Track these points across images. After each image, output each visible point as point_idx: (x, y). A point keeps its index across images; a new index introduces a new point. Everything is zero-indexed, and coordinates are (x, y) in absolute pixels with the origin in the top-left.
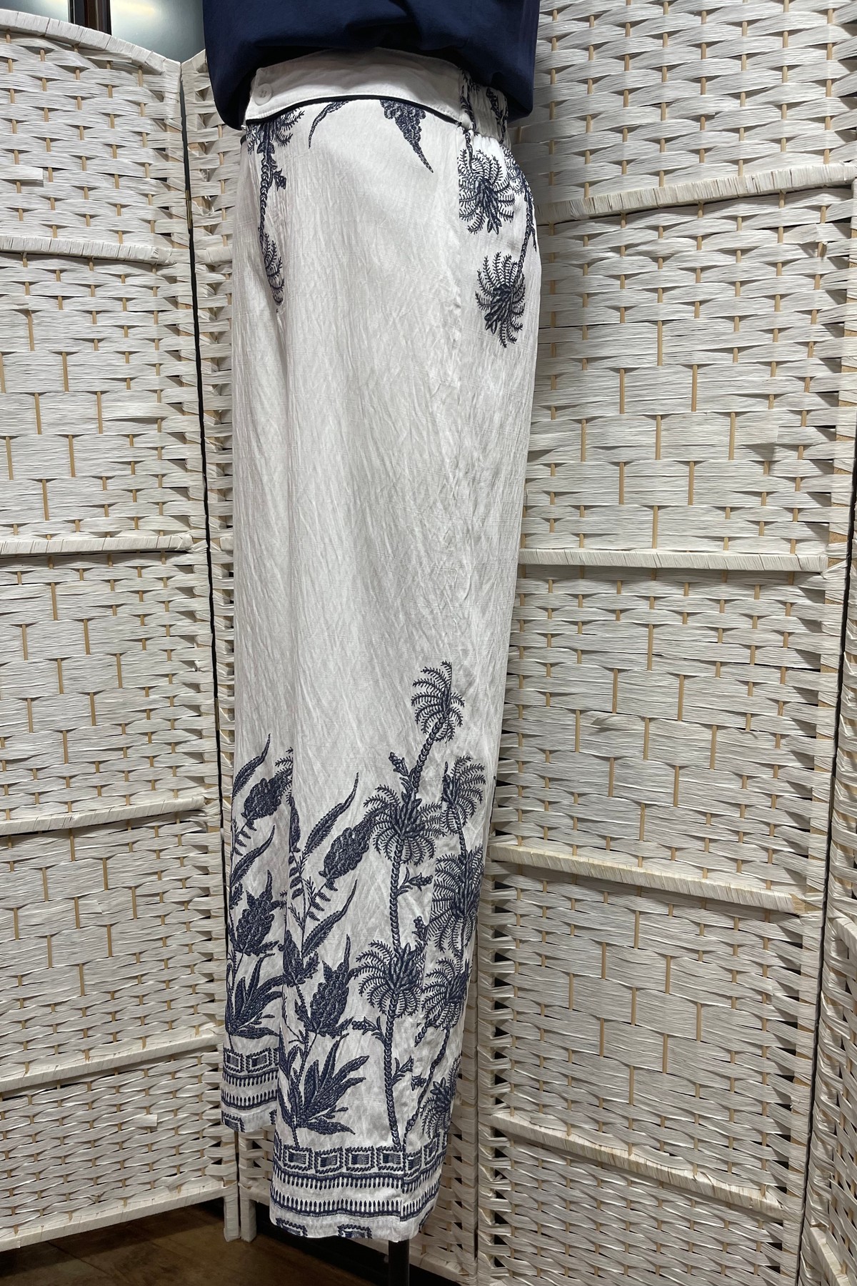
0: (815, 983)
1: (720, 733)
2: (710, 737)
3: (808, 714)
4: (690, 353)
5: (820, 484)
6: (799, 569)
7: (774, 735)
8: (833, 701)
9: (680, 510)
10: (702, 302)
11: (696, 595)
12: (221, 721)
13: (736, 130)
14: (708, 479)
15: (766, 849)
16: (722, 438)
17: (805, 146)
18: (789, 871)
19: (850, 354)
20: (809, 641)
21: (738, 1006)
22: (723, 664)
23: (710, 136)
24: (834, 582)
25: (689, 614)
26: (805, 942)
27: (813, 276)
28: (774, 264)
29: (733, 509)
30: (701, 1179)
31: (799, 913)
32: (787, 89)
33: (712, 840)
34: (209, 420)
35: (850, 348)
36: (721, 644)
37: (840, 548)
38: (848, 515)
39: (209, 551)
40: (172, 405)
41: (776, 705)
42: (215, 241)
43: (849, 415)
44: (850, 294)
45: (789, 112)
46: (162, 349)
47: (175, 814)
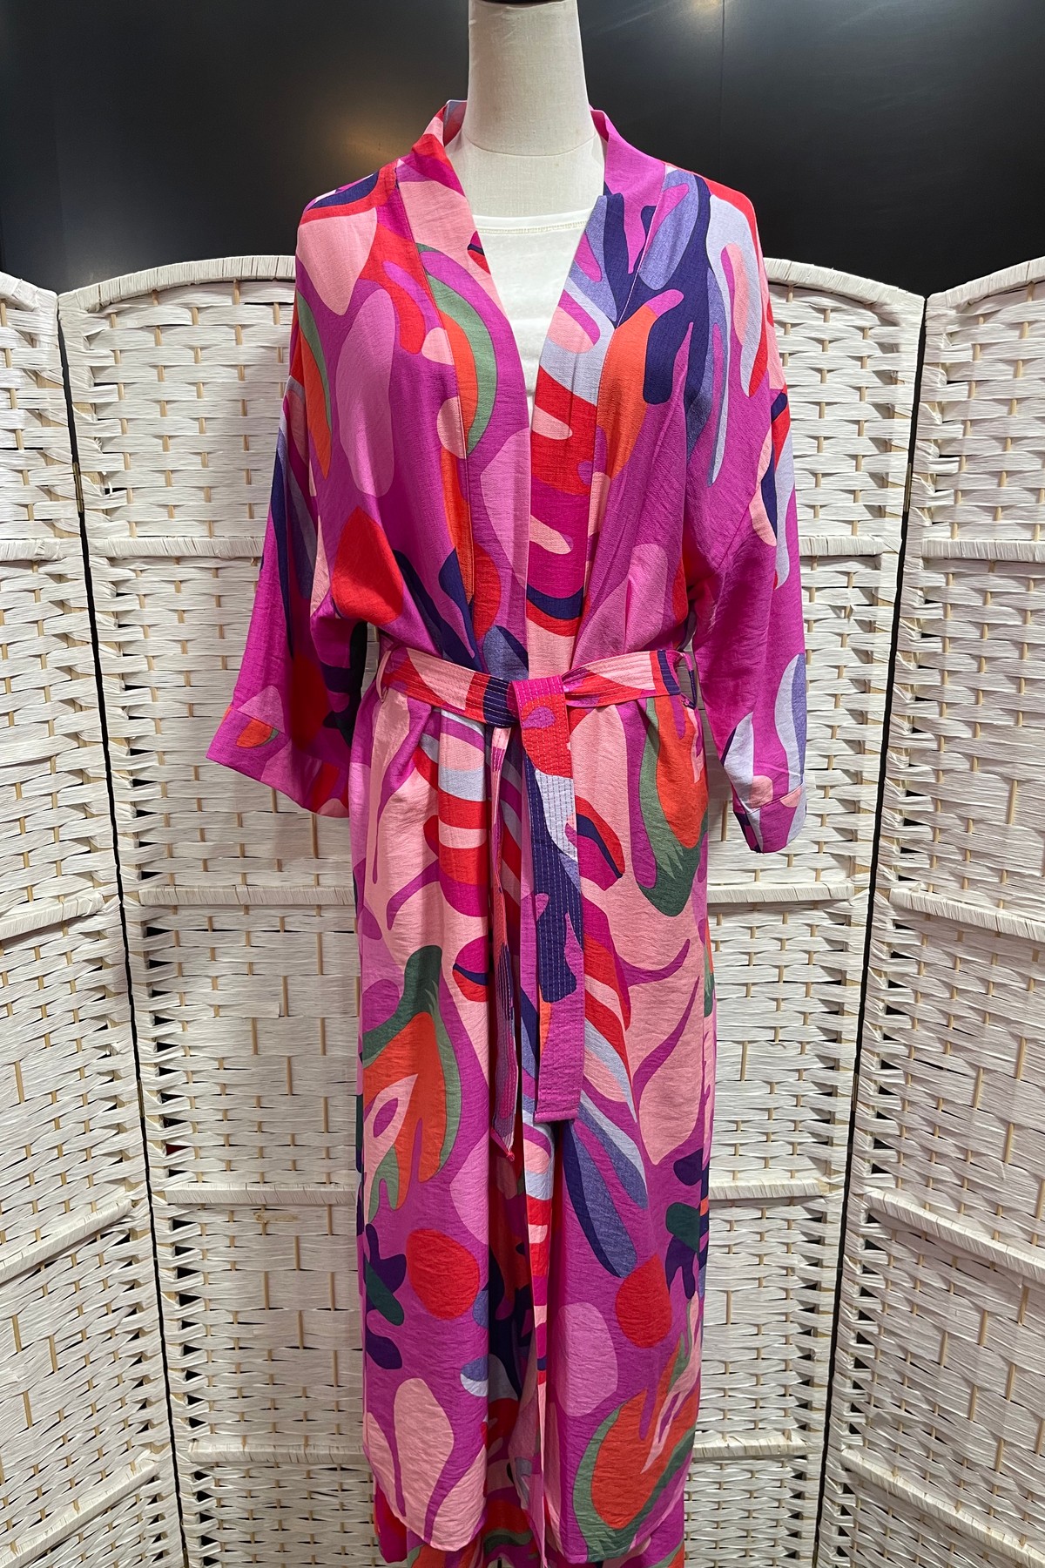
0: (836, 1250)
1: (749, 1047)
2: (739, 1050)
3: (833, 1022)
5: (849, 821)
6: (829, 898)
7: (801, 1043)
8: (856, 1010)
11: (729, 924)
12: (145, 1106)
15: (792, 1144)
17: (835, 514)
18: (809, 1157)
19: (875, 710)
20: (835, 960)
21: (764, 1284)
22: (754, 984)
24: (859, 908)
25: (722, 942)
26: (829, 1218)
27: (841, 635)
28: (808, 622)
30: (733, 1444)
31: (825, 1194)
32: (822, 460)
33: (742, 1145)
34: (118, 750)
35: (875, 704)
36: (751, 967)
37: (865, 877)
38: (871, 850)
39: (122, 910)
40: (67, 735)
41: (802, 1017)
42: (119, 528)
43: (874, 763)
44: (876, 656)
45: (823, 481)
46: (50, 666)
47: (96, 1233)
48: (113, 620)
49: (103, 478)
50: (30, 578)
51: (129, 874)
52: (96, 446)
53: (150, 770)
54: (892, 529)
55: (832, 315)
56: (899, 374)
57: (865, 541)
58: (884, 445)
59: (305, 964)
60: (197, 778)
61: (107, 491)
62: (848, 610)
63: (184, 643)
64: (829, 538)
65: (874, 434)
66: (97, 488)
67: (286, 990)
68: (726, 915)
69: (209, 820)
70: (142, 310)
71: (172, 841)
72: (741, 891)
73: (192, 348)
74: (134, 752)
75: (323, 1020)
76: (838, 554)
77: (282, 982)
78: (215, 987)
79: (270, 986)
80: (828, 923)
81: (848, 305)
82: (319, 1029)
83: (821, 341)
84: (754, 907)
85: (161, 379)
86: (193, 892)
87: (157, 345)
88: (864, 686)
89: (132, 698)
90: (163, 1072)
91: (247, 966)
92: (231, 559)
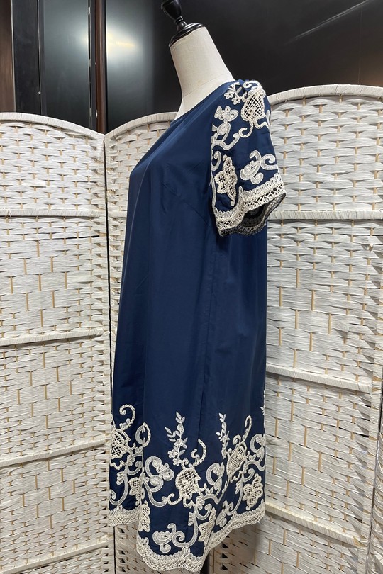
1: (322, 455)
2: (318, 457)
4: (311, 285)
7: (348, 462)
8: (374, 454)
9: (306, 353)
10: (317, 263)
13: (333, 190)
14: (318, 341)
15: (343, 513)
16: (324, 324)
17: (363, 200)
18: (352, 525)
20: (364, 424)
22: (325, 425)
23: (321, 191)
25: (310, 400)
27: (367, 259)
28: (349, 251)
29: (329, 356)
32: (356, 174)
33: (319, 504)
34: (112, 282)
36: (324, 416)
37: (379, 384)
39: (110, 336)
40: (97, 276)
41: (349, 449)
42: (116, 208)
45: (357, 184)
46: (93, 253)
47: (93, 447)
48: (113, 238)
49: (114, 192)
50: (88, 223)
51: (113, 324)
52: (111, 181)
57: (377, 213)
62: (370, 246)
64: (358, 211)
66: (110, 194)
68: (310, 386)
70: (125, 137)
73: (137, 147)
80: (361, 403)
84: (325, 387)
85: (128, 158)
87: (128, 148)
89: (117, 264)
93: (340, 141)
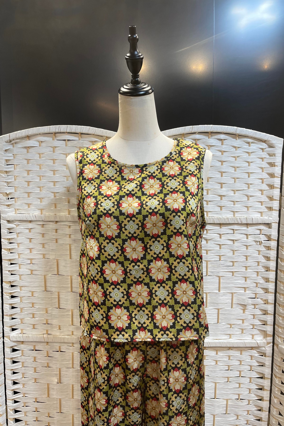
1: (229, 401)
2: (225, 403)
3: (260, 393)
4: (218, 272)
5: (264, 317)
6: (257, 346)
7: (248, 400)
8: (269, 389)
9: (215, 325)
10: (222, 255)
11: (220, 354)
12: (8, 415)
13: (233, 202)
14: (224, 314)
16: (228, 300)
17: (255, 209)
19: (272, 277)
20: (260, 369)
22: (230, 377)
23: (224, 202)
24: (268, 350)
25: (218, 361)
28: (246, 246)
29: (233, 324)
32: (250, 191)
35: (272, 275)
36: (229, 371)
37: (270, 339)
38: (273, 328)
39: (3, 342)
41: (248, 390)
42: (11, 211)
43: (272, 296)
44: (271, 258)
45: (250, 198)
48: (7, 241)
49: (7, 195)
51: (7, 330)
52: (5, 184)
53: (17, 292)
54: (275, 215)
55: (252, 144)
56: (276, 163)
57: (266, 219)
58: (271, 187)
59: (67, 364)
60: (32, 295)
61: (9, 199)
62: (261, 242)
63: (31, 249)
64: (253, 217)
65: (268, 183)
66: (5, 198)
67: (60, 373)
68: (220, 350)
69: (35, 310)
70: (23, 142)
71: (23, 318)
72: (224, 342)
73: (40, 154)
74: (12, 286)
75: (73, 385)
76: (257, 223)
77: (59, 370)
78: (35, 371)
79: (54, 371)
80: (257, 355)
81: (256, 141)
82: (71, 389)
83: (248, 153)
84: (230, 348)
85: (28, 163)
86: (29, 337)
87: (27, 153)
88: (268, 269)
89: (13, 267)
90: (16, 402)
91: (46, 364)
92: (48, 222)
93: (238, 167)
